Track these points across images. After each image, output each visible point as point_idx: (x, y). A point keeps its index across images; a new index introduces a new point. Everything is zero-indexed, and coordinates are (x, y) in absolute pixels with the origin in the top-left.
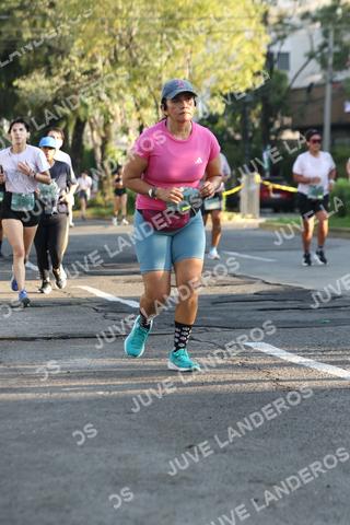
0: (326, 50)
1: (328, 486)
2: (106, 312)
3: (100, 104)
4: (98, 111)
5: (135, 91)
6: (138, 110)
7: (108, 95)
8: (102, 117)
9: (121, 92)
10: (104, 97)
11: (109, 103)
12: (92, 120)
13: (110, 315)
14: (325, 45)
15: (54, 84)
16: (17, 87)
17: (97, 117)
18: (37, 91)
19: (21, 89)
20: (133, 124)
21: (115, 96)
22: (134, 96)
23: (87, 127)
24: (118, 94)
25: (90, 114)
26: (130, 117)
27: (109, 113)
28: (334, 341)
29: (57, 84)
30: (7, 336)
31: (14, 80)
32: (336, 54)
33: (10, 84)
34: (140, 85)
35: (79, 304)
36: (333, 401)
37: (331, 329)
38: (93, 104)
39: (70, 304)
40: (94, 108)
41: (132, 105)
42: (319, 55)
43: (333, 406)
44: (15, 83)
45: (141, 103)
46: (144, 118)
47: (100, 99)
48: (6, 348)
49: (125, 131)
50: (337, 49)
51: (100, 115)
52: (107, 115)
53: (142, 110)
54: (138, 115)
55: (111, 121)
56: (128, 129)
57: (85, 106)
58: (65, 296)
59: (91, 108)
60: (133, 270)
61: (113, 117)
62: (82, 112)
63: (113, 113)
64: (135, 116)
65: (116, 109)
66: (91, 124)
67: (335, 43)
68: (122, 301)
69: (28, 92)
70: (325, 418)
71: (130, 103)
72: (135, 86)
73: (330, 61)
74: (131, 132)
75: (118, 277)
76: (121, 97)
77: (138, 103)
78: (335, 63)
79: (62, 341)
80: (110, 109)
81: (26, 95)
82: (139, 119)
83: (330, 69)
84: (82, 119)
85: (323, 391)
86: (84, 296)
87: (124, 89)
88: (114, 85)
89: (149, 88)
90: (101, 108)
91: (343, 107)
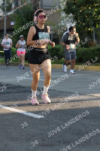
0: (4, 5)
1: (6, 145)
14: (4, 4)
28: (8, 99)
32: (7, 7)
36: (7, 118)
37: (7, 95)
42: (2, 7)
43: (7, 119)
50: (8, 5)
67: (7, 3)
70: (5, 123)
73: (6, 9)
78: (7, 9)
83: (6, 11)
85: (4, 115)
91: (10, 24)
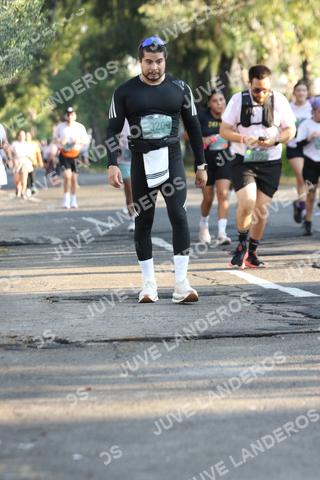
2: (261, 303)
3: (251, 35)
4: (248, 44)
5: (295, 17)
6: (300, 41)
7: (262, 23)
8: (254, 52)
9: (278, 18)
10: (255, 25)
11: (262, 33)
12: (241, 56)
13: (266, 307)
15: (192, 10)
16: (143, 15)
17: (247, 51)
18: (170, 19)
19: (148, 17)
20: (294, 60)
21: (270, 24)
22: (295, 24)
23: (235, 65)
24: (274, 21)
25: (238, 48)
26: (290, 51)
27: (262, 46)
29: (196, 11)
30: (134, 335)
31: (140, 6)
33: (134, 12)
34: (302, 9)
35: (226, 293)
38: (243, 34)
39: (214, 294)
40: (244, 40)
41: (293, 35)
44: (141, 10)
45: (305, 33)
46: (309, 52)
47: (251, 29)
48: (133, 351)
49: (284, 69)
51: (252, 48)
52: (260, 48)
53: (305, 41)
54: (300, 48)
55: (266, 56)
56: (288, 66)
57: (232, 37)
58: (209, 283)
59: (239, 40)
60: (296, 248)
61: (268, 51)
62: (227, 45)
63: (268, 46)
64: (296, 49)
65: (271, 41)
66: (240, 61)
68: (282, 289)
69: (158, 21)
71: (289, 32)
72: (296, 11)
74: (291, 70)
75: (276, 258)
76: (277, 26)
77: (300, 33)
79: (205, 341)
80: (264, 42)
81: (155, 25)
82: (302, 53)
84: (229, 55)
86: (232, 283)
87: (281, 15)
88: (268, 10)
89: (314, 13)
90: (252, 39)
